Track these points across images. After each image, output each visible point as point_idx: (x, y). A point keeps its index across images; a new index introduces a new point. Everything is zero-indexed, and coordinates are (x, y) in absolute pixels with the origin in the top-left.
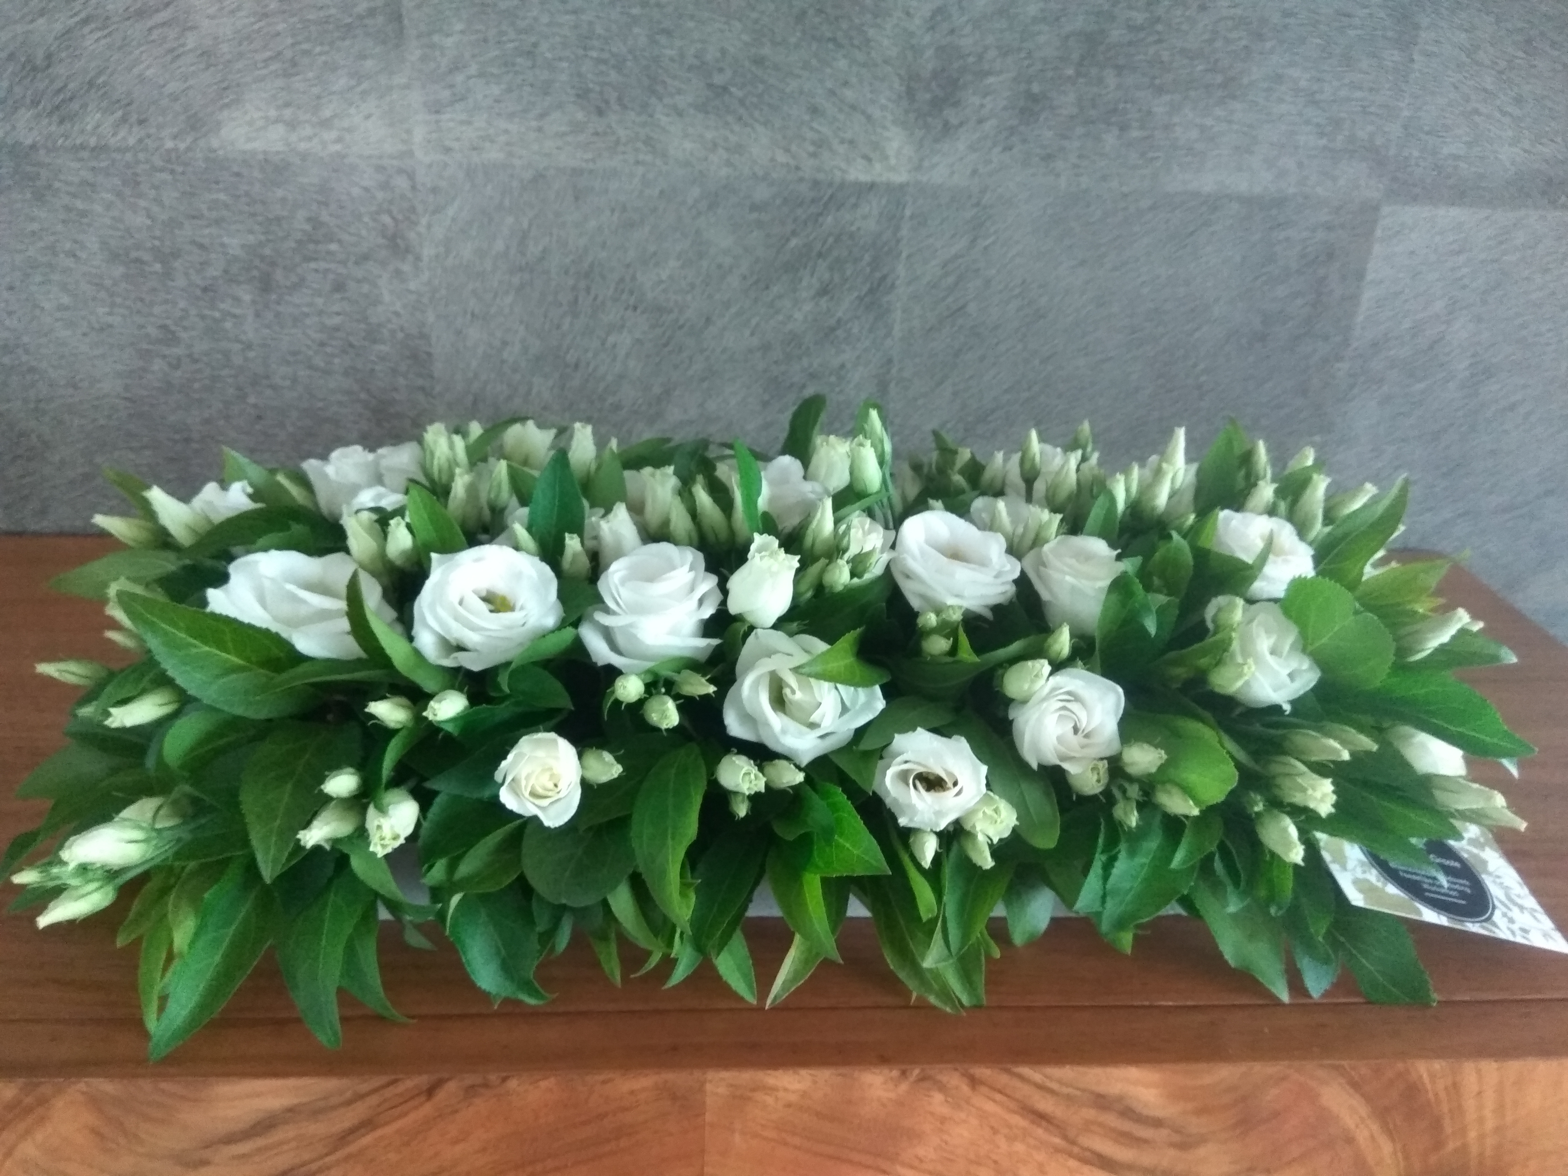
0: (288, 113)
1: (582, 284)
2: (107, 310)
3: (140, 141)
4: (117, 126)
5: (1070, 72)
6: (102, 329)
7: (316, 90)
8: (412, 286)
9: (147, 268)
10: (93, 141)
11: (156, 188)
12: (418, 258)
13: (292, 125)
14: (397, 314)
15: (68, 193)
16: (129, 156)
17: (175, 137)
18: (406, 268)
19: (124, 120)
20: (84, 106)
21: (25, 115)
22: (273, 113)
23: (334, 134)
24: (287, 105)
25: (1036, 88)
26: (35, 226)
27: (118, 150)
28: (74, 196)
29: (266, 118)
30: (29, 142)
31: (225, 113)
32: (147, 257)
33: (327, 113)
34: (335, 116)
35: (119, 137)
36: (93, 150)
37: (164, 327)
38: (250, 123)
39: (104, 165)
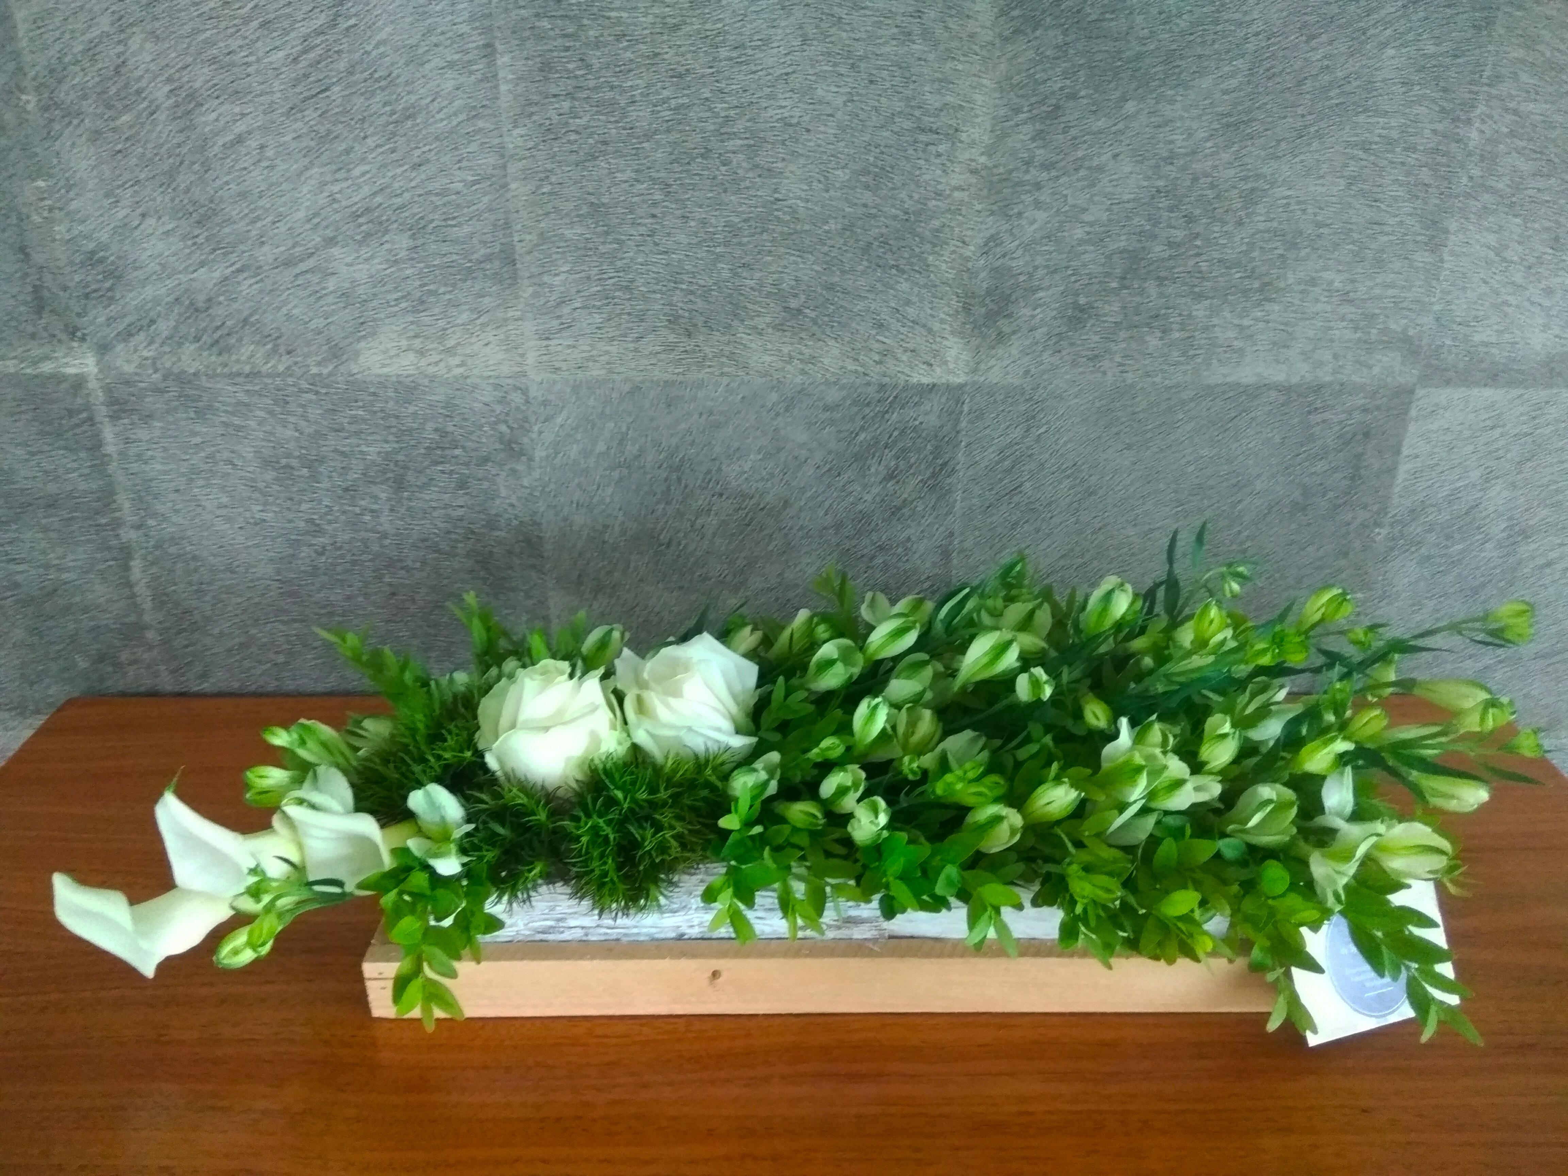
0: (417, 343)
1: (674, 476)
2: (260, 508)
3: (288, 368)
4: (268, 356)
5: (1114, 285)
6: (256, 524)
7: (441, 323)
8: (525, 482)
9: (296, 473)
10: (247, 369)
11: (303, 406)
12: (531, 459)
13: (421, 353)
14: (512, 505)
15: (226, 412)
16: (278, 381)
17: (319, 364)
18: (520, 467)
19: (275, 350)
20: (240, 340)
21: (190, 348)
22: (404, 343)
23: (457, 360)
24: (416, 336)
25: (1082, 300)
26: (198, 440)
27: (269, 376)
28: (233, 414)
29: (399, 347)
30: (192, 371)
31: (363, 344)
32: (294, 462)
33: (451, 343)
34: (458, 344)
35: (269, 365)
36: (247, 376)
37: (310, 521)
38: (384, 352)
39: (257, 388)
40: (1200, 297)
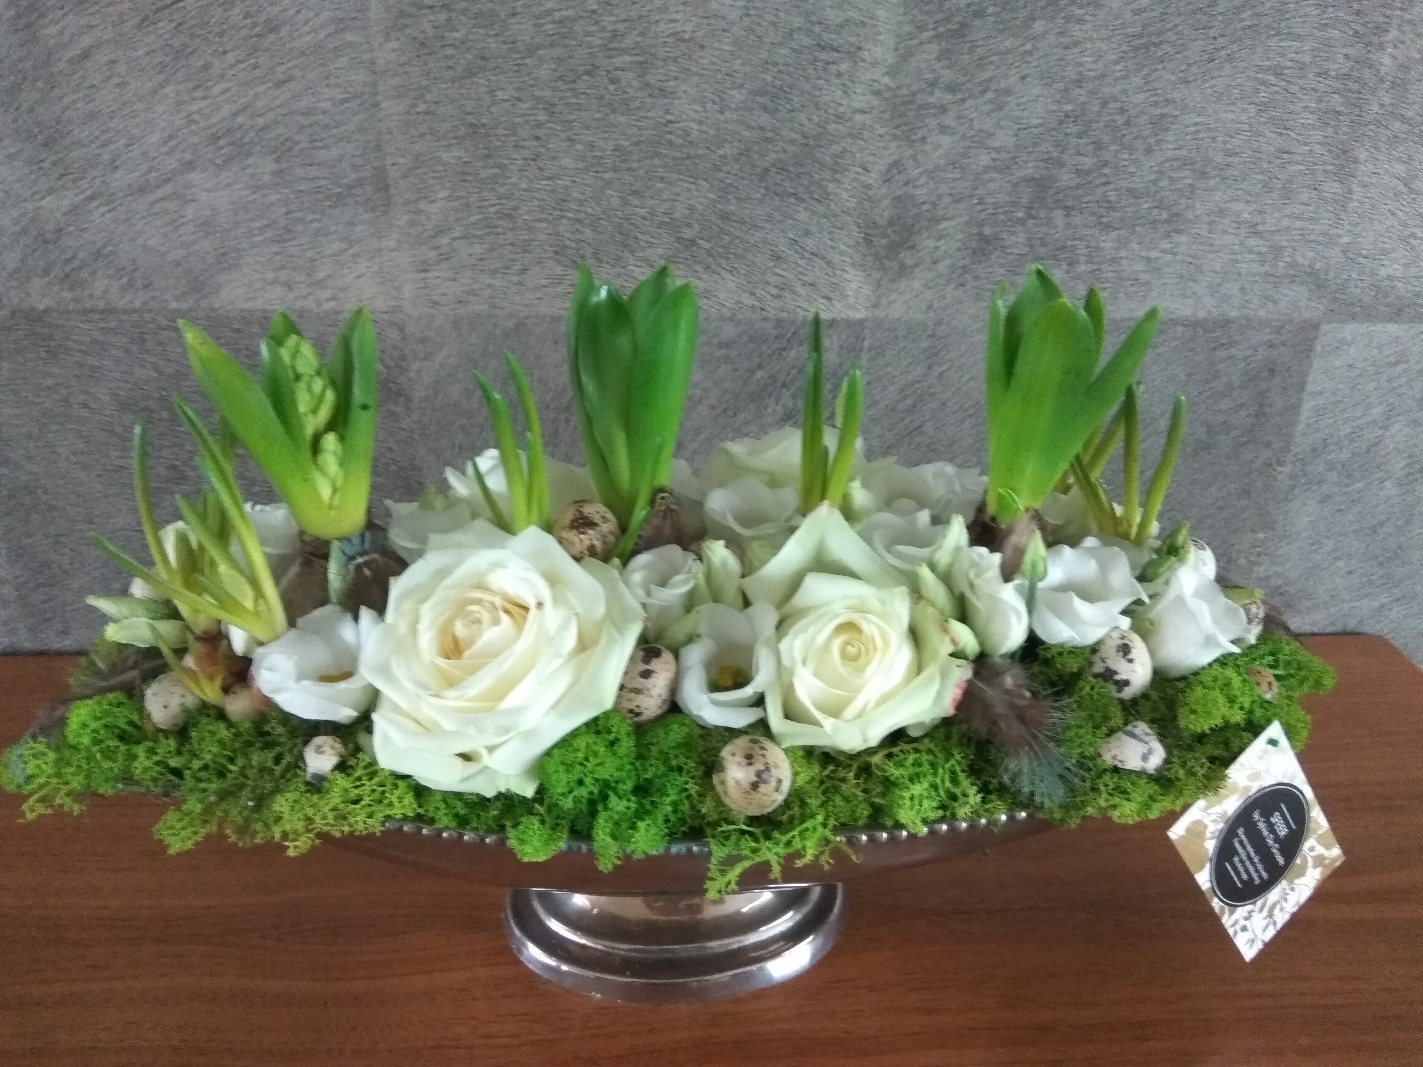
0: (284, 275)
3: (145, 304)
4: (124, 289)
5: (1020, 215)
7: (310, 254)
10: (101, 304)
13: (289, 286)
15: (79, 351)
16: (135, 317)
17: (178, 298)
19: (131, 284)
20: (94, 273)
21: (38, 283)
22: (270, 275)
23: (328, 294)
24: (283, 268)
25: (987, 231)
26: (50, 382)
27: (124, 312)
29: (264, 280)
30: (42, 307)
31: (224, 277)
33: (321, 274)
34: (329, 276)
35: (124, 301)
36: (102, 312)
38: (249, 285)
39: (113, 325)
40: (1108, 227)
